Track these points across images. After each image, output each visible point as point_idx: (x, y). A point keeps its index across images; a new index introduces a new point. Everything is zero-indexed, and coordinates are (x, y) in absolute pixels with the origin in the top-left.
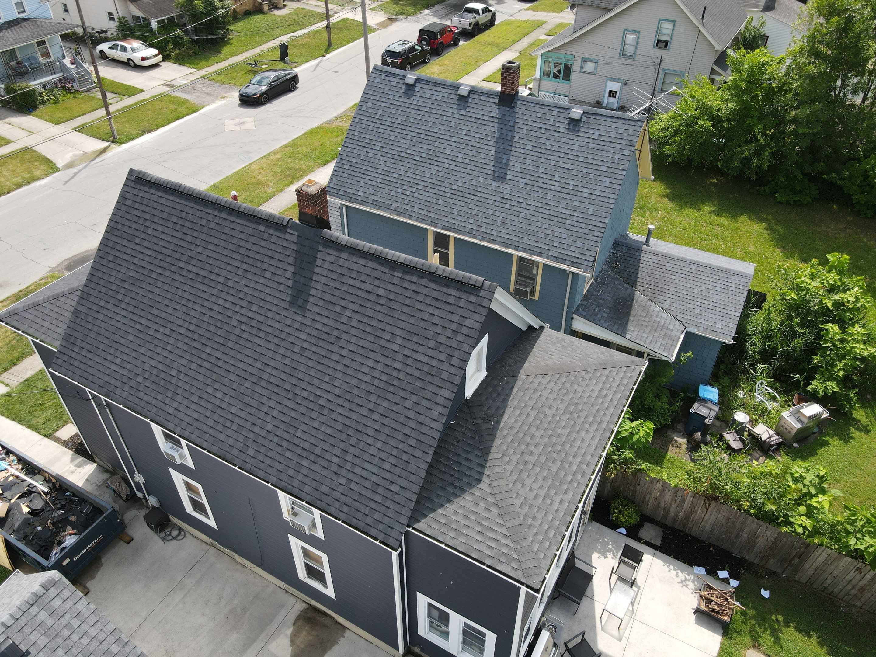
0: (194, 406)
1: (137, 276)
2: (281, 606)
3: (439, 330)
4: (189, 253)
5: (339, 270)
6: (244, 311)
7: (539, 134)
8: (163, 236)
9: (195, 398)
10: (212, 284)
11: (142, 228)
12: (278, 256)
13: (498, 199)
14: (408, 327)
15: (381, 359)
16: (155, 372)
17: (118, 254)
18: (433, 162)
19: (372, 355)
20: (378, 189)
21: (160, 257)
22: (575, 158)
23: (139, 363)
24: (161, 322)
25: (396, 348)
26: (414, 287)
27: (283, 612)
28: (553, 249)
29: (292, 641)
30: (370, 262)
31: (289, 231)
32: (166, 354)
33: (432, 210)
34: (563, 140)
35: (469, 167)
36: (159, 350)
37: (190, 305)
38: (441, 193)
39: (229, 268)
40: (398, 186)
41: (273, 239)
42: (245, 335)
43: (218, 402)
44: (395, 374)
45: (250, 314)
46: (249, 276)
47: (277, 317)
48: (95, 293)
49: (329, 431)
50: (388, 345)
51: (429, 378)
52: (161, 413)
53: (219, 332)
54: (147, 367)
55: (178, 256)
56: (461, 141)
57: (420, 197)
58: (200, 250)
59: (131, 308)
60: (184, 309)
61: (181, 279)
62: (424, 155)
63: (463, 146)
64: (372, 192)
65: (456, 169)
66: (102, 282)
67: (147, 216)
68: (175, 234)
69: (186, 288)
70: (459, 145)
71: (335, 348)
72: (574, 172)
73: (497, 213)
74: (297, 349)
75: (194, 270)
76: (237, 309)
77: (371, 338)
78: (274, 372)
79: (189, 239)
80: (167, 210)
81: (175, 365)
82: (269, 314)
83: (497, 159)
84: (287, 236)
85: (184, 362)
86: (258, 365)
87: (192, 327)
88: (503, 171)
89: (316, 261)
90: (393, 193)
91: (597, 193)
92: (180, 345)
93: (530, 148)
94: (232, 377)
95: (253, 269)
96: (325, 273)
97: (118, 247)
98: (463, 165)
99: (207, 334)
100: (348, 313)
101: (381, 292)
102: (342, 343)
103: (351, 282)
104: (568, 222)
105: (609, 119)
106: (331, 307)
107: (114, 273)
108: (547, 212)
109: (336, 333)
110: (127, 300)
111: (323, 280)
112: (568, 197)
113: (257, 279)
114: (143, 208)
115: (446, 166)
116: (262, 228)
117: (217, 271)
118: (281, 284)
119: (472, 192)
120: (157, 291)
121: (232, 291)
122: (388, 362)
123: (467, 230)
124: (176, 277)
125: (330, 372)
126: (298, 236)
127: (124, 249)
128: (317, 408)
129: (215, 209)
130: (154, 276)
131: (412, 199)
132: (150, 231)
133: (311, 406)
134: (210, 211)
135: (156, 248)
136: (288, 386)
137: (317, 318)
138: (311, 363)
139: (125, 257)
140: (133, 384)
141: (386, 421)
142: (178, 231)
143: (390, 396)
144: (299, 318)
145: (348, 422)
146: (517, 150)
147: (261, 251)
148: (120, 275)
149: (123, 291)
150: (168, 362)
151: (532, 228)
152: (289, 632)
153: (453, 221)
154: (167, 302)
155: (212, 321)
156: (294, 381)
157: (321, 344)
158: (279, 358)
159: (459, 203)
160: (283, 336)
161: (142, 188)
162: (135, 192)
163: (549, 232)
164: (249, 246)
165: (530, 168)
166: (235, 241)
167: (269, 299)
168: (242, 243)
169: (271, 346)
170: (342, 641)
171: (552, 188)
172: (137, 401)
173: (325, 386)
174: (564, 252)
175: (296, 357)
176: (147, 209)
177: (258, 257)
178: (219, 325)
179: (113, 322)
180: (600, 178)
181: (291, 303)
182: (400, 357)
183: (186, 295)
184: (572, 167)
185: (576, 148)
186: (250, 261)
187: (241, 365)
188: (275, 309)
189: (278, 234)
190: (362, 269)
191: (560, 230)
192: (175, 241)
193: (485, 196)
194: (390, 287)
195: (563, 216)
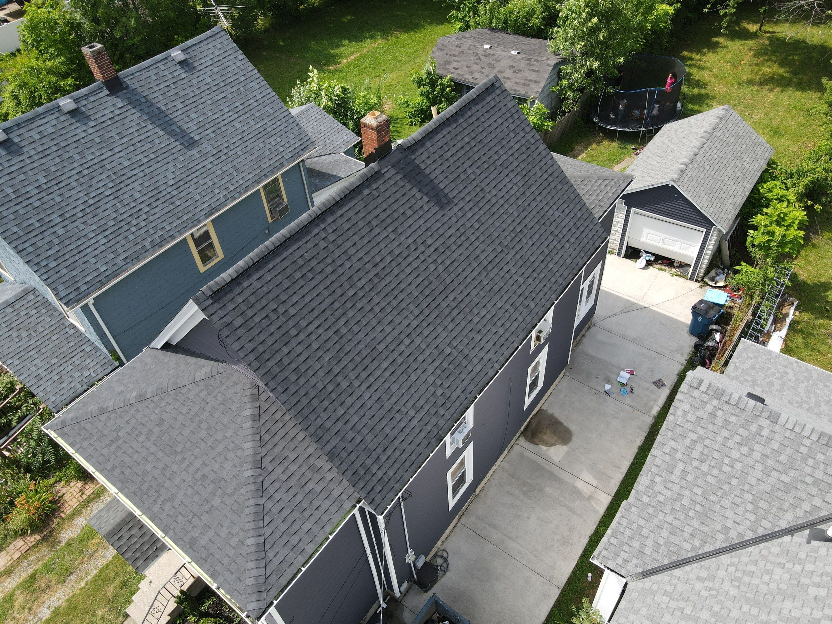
0: (483, 342)
1: (333, 352)
2: (522, 456)
3: (506, 124)
4: (343, 279)
5: (436, 156)
6: (427, 253)
7: (173, 92)
8: (307, 299)
9: (478, 337)
10: (388, 270)
11: (283, 319)
12: (398, 195)
13: (212, 159)
14: (495, 141)
15: (507, 172)
16: (439, 372)
17: (293, 366)
18: (127, 182)
19: (502, 175)
20: (113, 249)
21: (328, 313)
22: (217, 87)
23: (424, 387)
24: (395, 344)
25: (504, 157)
26: (474, 118)
27: (527, 454)
28: (284, 154)
29: (551, 445)
30: (443, 131)
31: (383, 171)
32: (427, 352)
33: (180, 215)
34: (194, 81)
35: (159, 159)
36: (421, 359)
37: (395, 303)
38: (168, 196)
39: (382, 245)
40: (126, 228)
41: (383, 188)
42: (448, 263)
43: (489, 316)
44: (519, 169)
45: (432, 249)
46: (400, 230)
47: (446, 227)
48: (324, 416)
49: (537, 236)
50: (501, 161)
51: (530, 151)
52: (477, 380)
53: (433, 287)
54: (431, 379)
55: (339, 292)
56: (124, 146)
57: (157, 216)
58: (348, 264)
59: (364, 375)
60: (395, 312)
61: (365, 300)
62: (111, 185)
63: (132, 148)
64: (112, 256)
65: (152, 169)
66: (315, 402)
67: (273, 306)
68: (313, 283)
69: (376, 300)
70: (127, 151)
71: (488, 197)
72: (230, 96)
73: (225, 169)
74: (477, 226)
75: (363, 281)
76: (422, 258)
77: (492, 168)
78: (485, 254)
79: (330, 269)
80: (281, 278)
81: (442, 346)
82: (441, 232)
83: (172, 134)
84: (388, 175)
85: (443, 335)
86: (475, 264)
87: (416, 312)
88: (186, 138)
89: (420, 168)
90: (131, 237)
91: (259, 97)
92: (426, 333)
93: (181, 106)
94: (474, 293)
95: (396, 224)
96: (433, 167)
97: (286, 361)
98: (153, 162)
99: (430, 299)
100: (469, 171)
101: (467, 139)
102: (487, 189)
103: (449, 154)
104: (269, 129)
105: (202, 45)
106: (459, 181)
107: (314, 381)
108: (250, 136)
109: (478, 189)
110: (352, 376)
111: (437, 172)
112: (248, 115)
113: (406, 225)
114: (258, 306)
115: (141, 174)
116: (366, 192)
117: (378, 258)
118: (422, 207)
119: (188, 173)
120: (361, 335)
121: (404, 255)
122: (511, 168)
123: (223, 200)
124: (359, 306)
125: (501, 211)
126: (393, 167)
127: (293, 355)
128: (521, 236)
129: (317, 225)
130: (344, 331)
131: (154, 224)
132: (292, 311)
133: (518, 239)
134: (316, 231)
135: (315, 313)
136: (499, 249)
137: (462, 195)
138: (490, 221)
139: (302, 358)
140: (440, 402)
141: (544, 194)
142: (313, 278)
143: (531, 182)
144: (456, 209)
145: (536, 220)
146: (175, 114)
147: (385, 206)
148: (321, 374)
149: (339, 378)
150: (436, 353)
151: (257, 154)
152: (544, 448)
153: (206, 205)
154: (379, 328)
155: (421, 289)
156: (497, 241)
157: (481, 205)
158: (476, 244)
159: (190, 190)
160: (462, 230)
161: (230, 296)
162: (231, 306)
163: (269, 146)
164: (375, 213)
165: (200, 119)
166: (361, 224)
167: (428, 225)
168: (368, 218)
169: (466, 245)
170: (550, 411)
171: (232, 119)
172: (457, 403)
173: (509, 221)
174: (291, 149)
175: (482, 229)
176: (263, 302)
177: (388, 212)
178: (427, 284)
179: (369, 404)
180: (249, 86)
181: (442, 208)
182: (511, 159)
183: (383, 303)
184: (224, 95)
185: (209, 80)
186: (389, 221)
187: (468, 280)
188: (439, 225)
189: (380, 182)
190: (445, 140)
191: (272, 140)
192: (321, 287)
193: (200, 166)
194: (466, 132)
195: (261, 129)
